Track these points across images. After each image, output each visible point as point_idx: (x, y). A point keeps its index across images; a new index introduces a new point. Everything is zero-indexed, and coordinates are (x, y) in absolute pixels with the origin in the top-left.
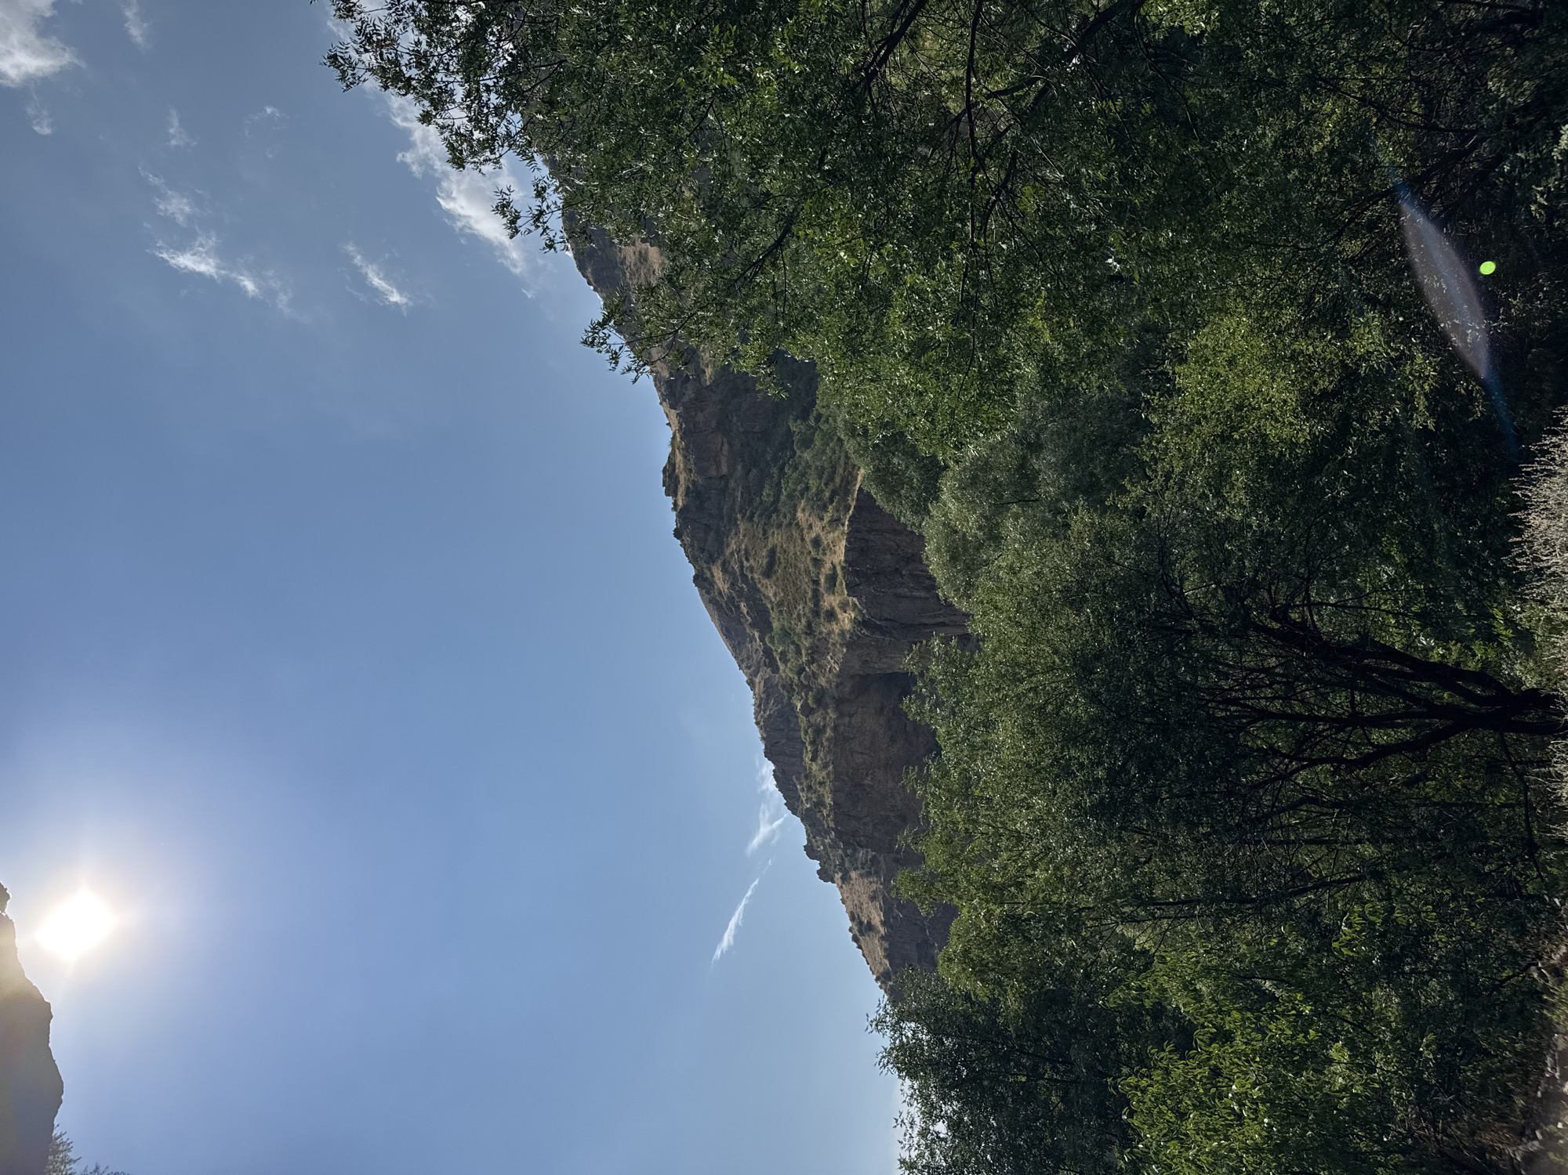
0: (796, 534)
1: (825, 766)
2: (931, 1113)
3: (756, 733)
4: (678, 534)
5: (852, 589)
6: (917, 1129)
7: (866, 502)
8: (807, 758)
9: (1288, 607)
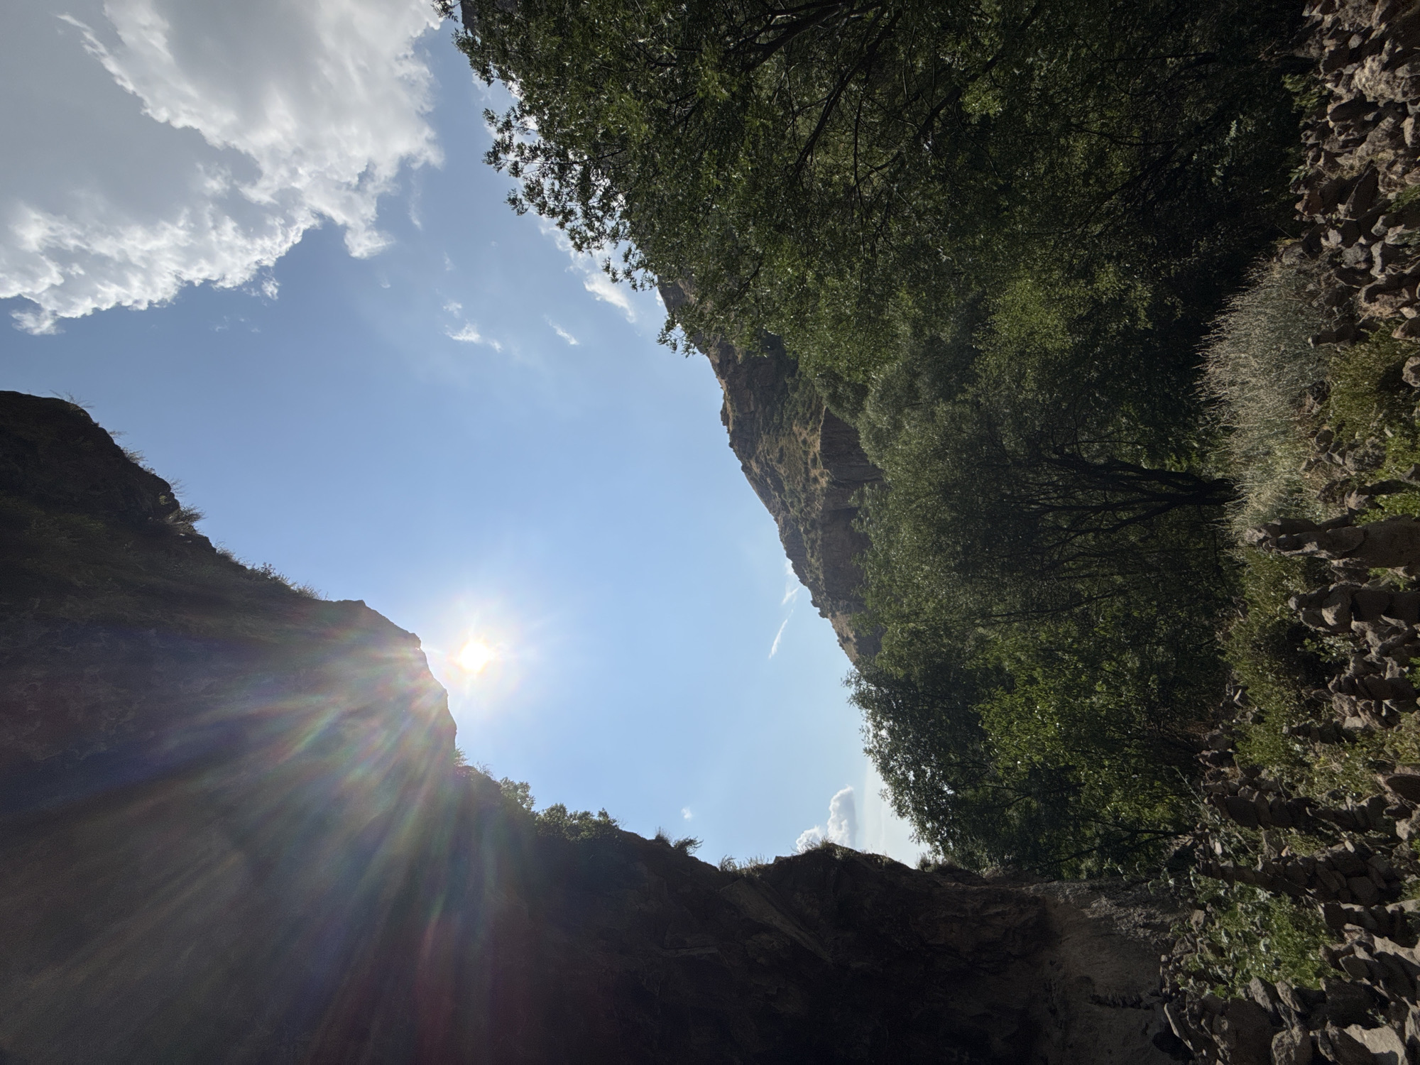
0: (793, 439)
1: (818, 560)
2: (879, 726)
3: (781, 546)
4: (731, 445)
5: (826, 465)
6: (871, 735)
7: (830, 418)
8: (809, 556)
9: (1063, 446)
